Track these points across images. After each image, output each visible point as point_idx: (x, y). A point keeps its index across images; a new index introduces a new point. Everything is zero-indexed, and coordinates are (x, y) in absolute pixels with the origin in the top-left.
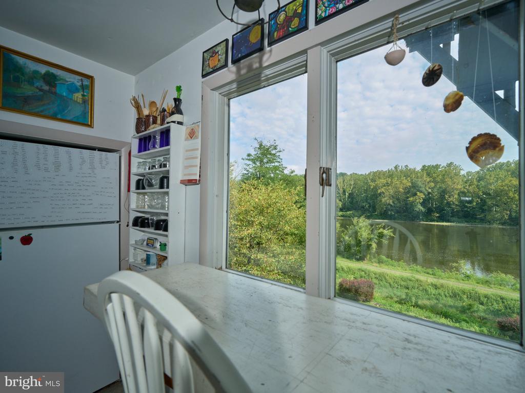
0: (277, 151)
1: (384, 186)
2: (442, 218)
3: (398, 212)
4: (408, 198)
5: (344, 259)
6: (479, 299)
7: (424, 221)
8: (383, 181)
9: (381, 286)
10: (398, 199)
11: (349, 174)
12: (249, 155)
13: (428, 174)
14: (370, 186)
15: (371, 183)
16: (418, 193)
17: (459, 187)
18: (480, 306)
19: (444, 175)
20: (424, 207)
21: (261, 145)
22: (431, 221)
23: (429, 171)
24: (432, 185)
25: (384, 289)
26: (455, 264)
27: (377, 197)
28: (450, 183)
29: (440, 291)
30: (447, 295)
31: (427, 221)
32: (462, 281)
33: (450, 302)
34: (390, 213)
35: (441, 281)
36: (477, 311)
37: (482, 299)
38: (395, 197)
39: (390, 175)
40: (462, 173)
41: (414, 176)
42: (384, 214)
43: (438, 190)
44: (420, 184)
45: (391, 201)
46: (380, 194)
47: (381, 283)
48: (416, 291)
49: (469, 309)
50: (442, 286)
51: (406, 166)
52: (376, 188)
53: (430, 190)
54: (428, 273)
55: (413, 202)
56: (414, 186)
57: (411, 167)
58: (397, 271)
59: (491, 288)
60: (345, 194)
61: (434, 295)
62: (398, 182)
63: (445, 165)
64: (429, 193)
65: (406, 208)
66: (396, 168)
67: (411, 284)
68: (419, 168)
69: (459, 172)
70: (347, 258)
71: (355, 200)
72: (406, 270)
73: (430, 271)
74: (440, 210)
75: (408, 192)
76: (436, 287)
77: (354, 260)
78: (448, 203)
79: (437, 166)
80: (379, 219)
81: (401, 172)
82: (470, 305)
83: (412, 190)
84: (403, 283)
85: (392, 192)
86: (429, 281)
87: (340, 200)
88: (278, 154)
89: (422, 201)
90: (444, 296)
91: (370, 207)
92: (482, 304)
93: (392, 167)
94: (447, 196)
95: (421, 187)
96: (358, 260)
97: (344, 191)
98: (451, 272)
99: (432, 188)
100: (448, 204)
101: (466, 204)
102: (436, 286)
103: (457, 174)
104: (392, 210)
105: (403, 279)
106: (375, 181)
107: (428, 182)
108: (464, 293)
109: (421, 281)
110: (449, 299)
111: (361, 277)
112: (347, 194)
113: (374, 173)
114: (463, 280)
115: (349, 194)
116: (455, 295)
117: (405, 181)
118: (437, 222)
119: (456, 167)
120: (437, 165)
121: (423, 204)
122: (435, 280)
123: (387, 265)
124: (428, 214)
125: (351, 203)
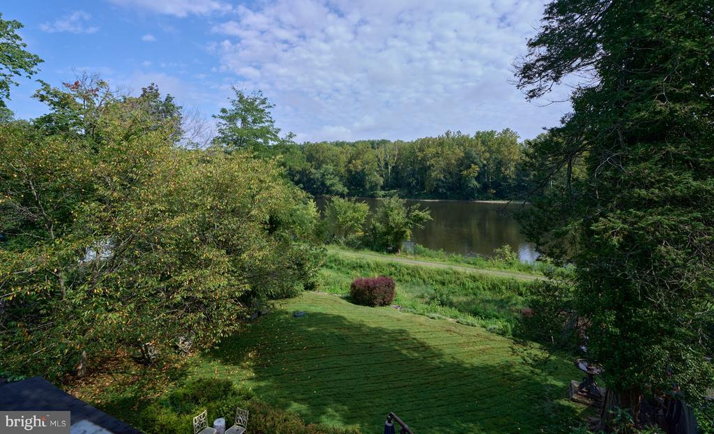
0: (265, 105)
1: (435, 157)
2: (499, 196)
3: (450, 189)
4: (461, 171)
5: (373, 253)
6: (519, 289)
7: (479, 200)
8: (432, 150)
9: (414, 284)
10: (450, 173)
11: (393, 141)
12: (224, 111)
13: (483, 143)
14: (417, 156)
15: (418, 154)
16: (473, 166)
17: (516, 157)
18: (519, 297)
19: (500, 143)
20: (479, 183)
21: (241, 97)
22: (487, 200)
23: (484, 138)
24: (488, 155)
25: (416, 288)
26: (498, 250)
27: (426, 171)
28: (506, 154)
29: (478, 284)
30: (486, 287)
31: (482, 200)
32: (503, 270)
33: (488, 295)
34: (441, 190)
35: (481, 271)
36: (515, 304)
37: (521, 289)
38: (447, 171)
39: (440, 143)
40: (519, 141)
41: (467, 145)
42: (434, 191)
43: (494, 161)
44: (474, 154)
45: (442, 176)
46: (429, 168)
47: (413, 279)
48: (452, 286)
49: (507, 302)
50: (481, 277)
51: (459, 132)
52: (424, 159)
53: (485, 162)
54: (469, 263)
55: (467, 176)
56: (468, 156)
57: (464, 133)
58: (434, 263)
59: (533, 274)
60: (387, 168)
61: (472, 289)
62: (449, 152)
63: (501, 131)
64: (484, 165)
65: (460, 184)
66: (447, 134)
67: (447, 277)
68: (472, 135)
69: (516, 140)
70: (377, 251)
71: (400, 176)
72: (444, 261)
73: (471, 259)
74: (496, 185)
75: (461, 164)
76: (474, 279)
77: (385, 253)
78: (504, 176)
79: (492, 134)
80: (428, 199)
81: (453, 139)
82: (509, 298)
83: (467, 161)
84: (439, 278)
85: (443, 164)
86: (467, 271)
87: (381, 176)
88: (267, 110)
89: (476, 174)
90: (482, 289)
91: (417, 183)
92: (521, 294)
93: (442, 133)
94: (503, 169)
95: (475, 158)
96: (390, 252)
97: (386, 164)
98: (494, 259)
99: (488, 160)
100: (505, 178)
101: (524, 178)
102: (474, 277)
103: (513, 143)
104: (444, 187)
105: (439, 273)
106: (423, 151)
107: (483, 152)
108: (503, 283)
109: (458, 273)
110: (488, 292)
111: (391, 274)
112: (390, 167)
113: (423, 141)
114: (505, 268)
115: (393, 167)
116: (494, 287)
117: (457, 151)
118: (493, 200)
119: (513, 134)
120: (492, 131)
121: (477, 179)
122: (475, 270)
123: (423, 256)
124: (484, 191)
125: (396, 179)
